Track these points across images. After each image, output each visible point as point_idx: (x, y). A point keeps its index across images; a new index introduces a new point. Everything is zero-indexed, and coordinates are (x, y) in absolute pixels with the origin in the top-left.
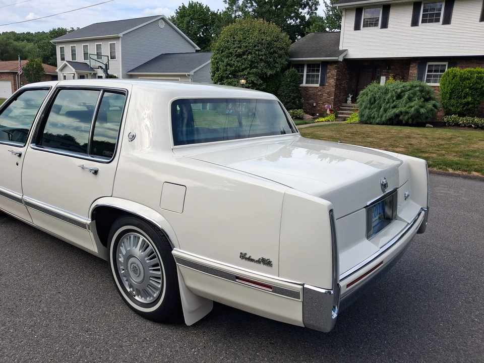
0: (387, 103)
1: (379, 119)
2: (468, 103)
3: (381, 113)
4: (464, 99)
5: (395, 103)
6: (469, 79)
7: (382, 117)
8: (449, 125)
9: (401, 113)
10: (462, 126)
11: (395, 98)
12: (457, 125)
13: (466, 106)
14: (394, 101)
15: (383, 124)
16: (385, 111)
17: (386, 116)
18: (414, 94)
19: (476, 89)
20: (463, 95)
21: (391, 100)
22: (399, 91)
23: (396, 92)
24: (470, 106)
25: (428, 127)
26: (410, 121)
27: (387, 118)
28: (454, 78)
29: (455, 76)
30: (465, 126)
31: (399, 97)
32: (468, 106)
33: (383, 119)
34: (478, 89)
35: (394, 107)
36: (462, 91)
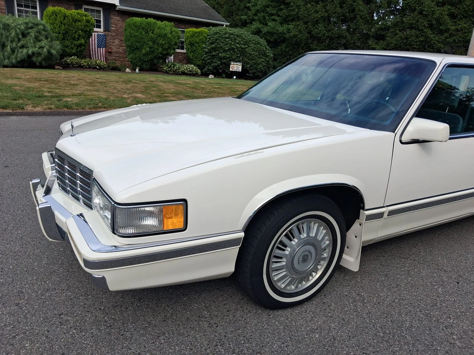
0: (12, 42)
1: (7, 61)
2: (81, 45)
3: (6, 54)
4: (77, 41)
5: (22, 42)
6: (80, 21)
7: (9, 58)
8: (74, 67)
9: (33, 53)
10: (86, 68)
11: (20, 36)
12: (80, 67)
13: (79, 48)
14: (19, 40)
15: (14, 66)
16: (13, 51)
17: (16, 58)
18: (39, 32)
19: (86, 31)
20: (77, 37)
21: (16, 39)
22: (23, 27)
23: (19, 29)
24: (83, 47)
25: (58, 69)
26: (44, 63)
27: (19, 59)
28: (64, 19)
29: (65, 16)
30: (90, 67)
31: (24, 35)
32: (81, 47)
33: (14, 61)
34: (87, 31)
35: (23, 47)
36: (75, 33)
